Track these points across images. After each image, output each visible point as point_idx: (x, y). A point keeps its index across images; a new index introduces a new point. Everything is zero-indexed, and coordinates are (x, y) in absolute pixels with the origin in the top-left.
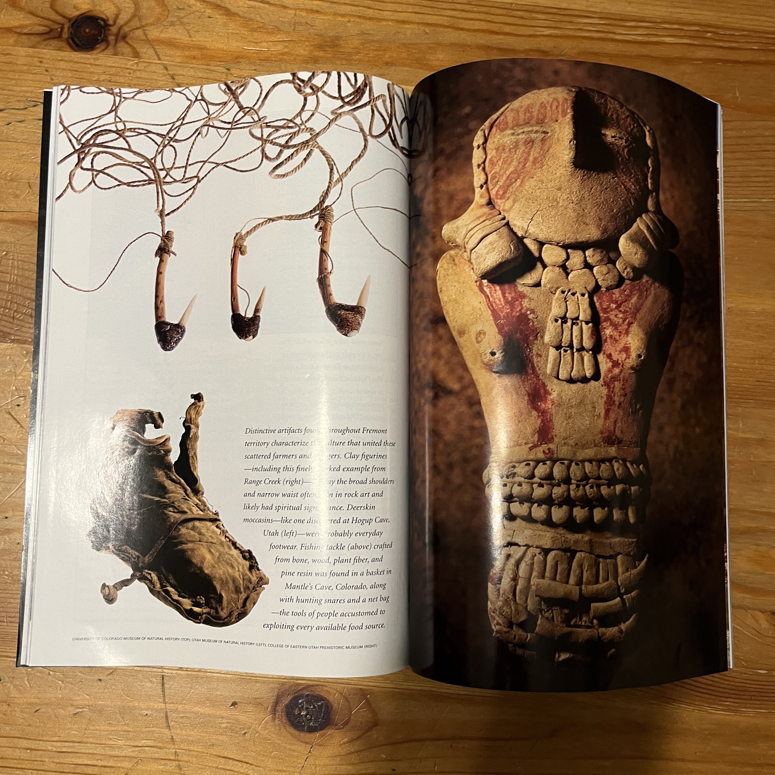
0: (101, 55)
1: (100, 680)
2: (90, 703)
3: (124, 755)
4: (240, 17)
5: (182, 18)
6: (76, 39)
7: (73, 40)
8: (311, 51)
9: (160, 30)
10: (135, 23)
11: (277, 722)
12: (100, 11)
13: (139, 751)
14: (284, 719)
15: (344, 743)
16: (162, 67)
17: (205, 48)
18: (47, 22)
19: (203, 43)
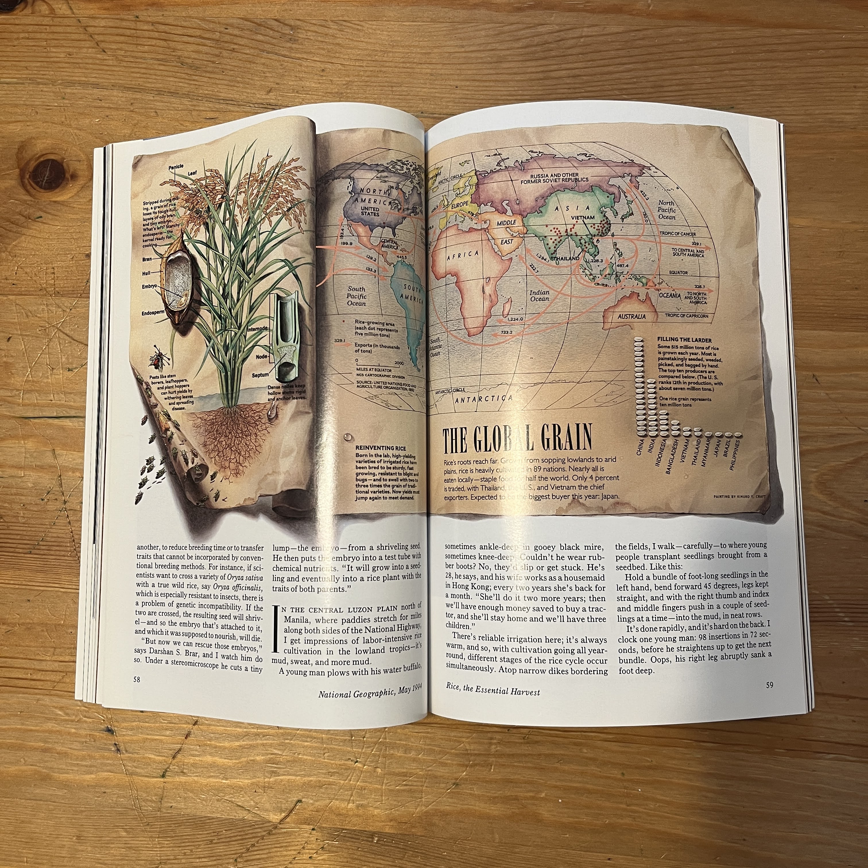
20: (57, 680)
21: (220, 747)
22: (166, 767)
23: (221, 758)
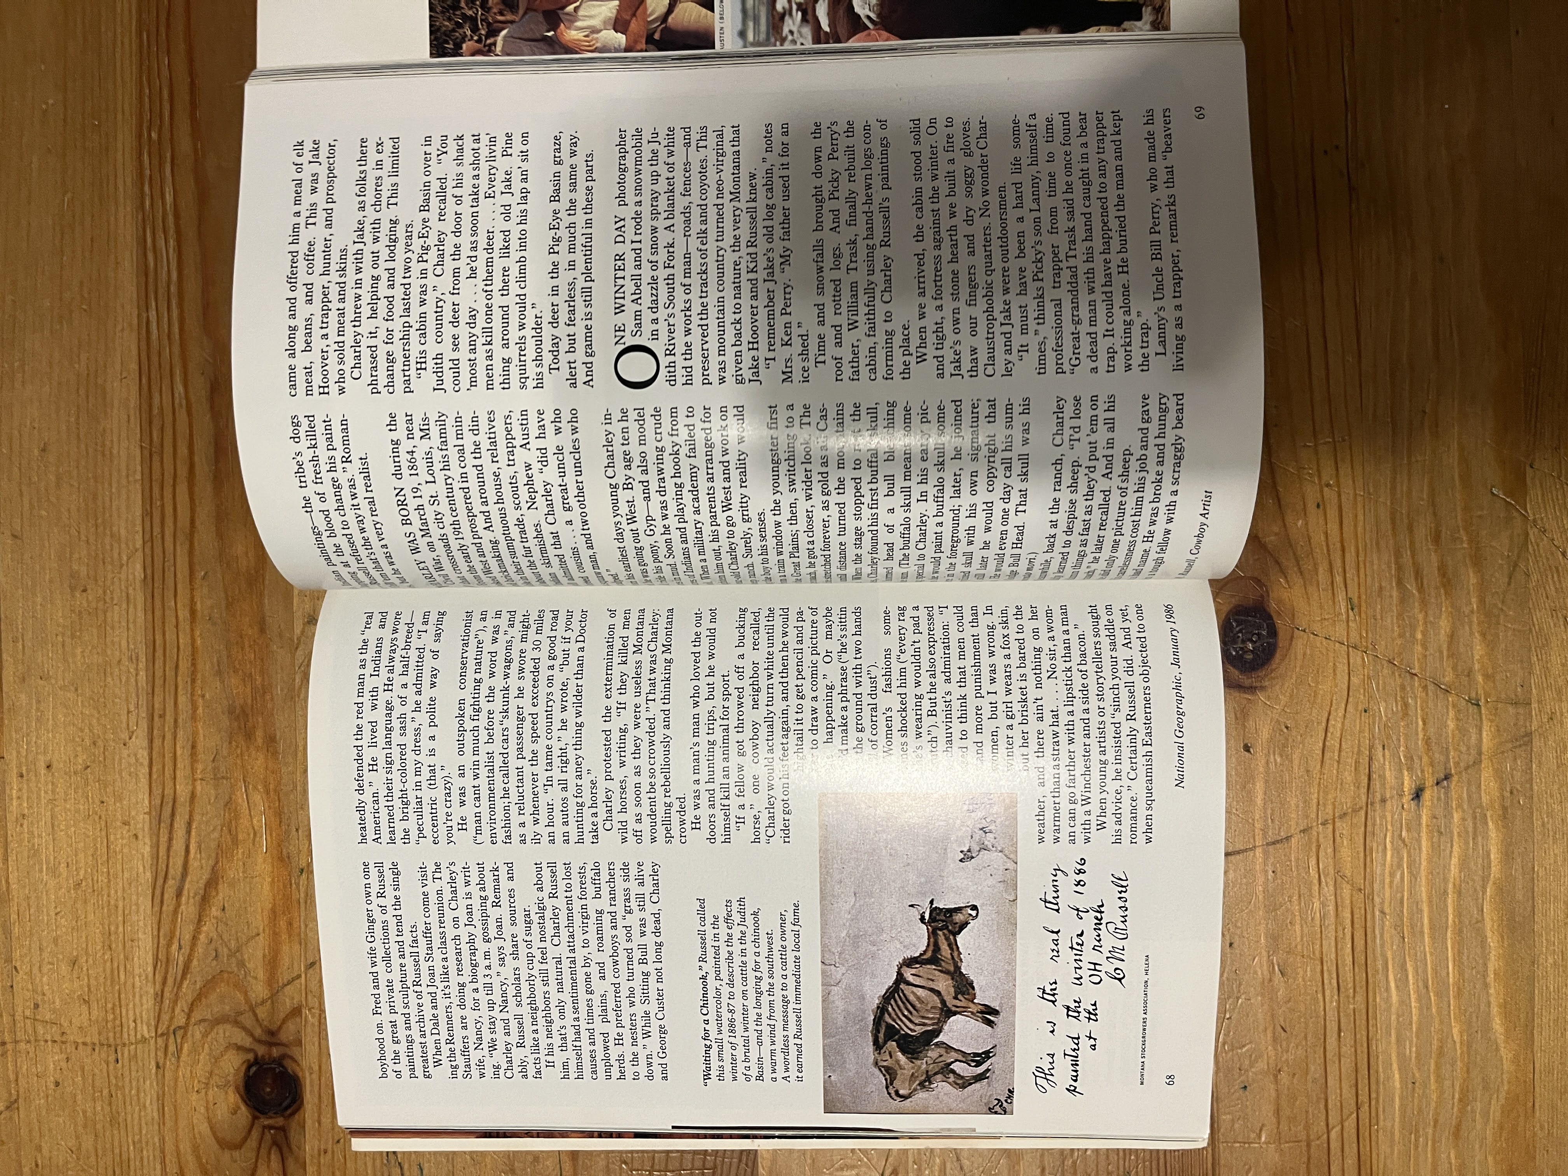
0: (304, 1064)
1: (1231, 945)
2: (1264, 954)
3: (1333, 897)
4: (217, 863)
5: (230, 950)
6: (284, 1105)
7: (286, 1109)
8: (258, 749)
9: (254, 982)
10: (247, 1020)
11: (1267, 683)
12: (235, 1075)
13: (1325, 877)
14: (1261, 673)
15: (1287, 582)
16: (311, 971)
17: (273, 911)
18: (263, 1152)
19: (266, 913)
20: (1349, 887)
21: (1425, 623)
22: (1464, 703)
23: (1440, 617)
